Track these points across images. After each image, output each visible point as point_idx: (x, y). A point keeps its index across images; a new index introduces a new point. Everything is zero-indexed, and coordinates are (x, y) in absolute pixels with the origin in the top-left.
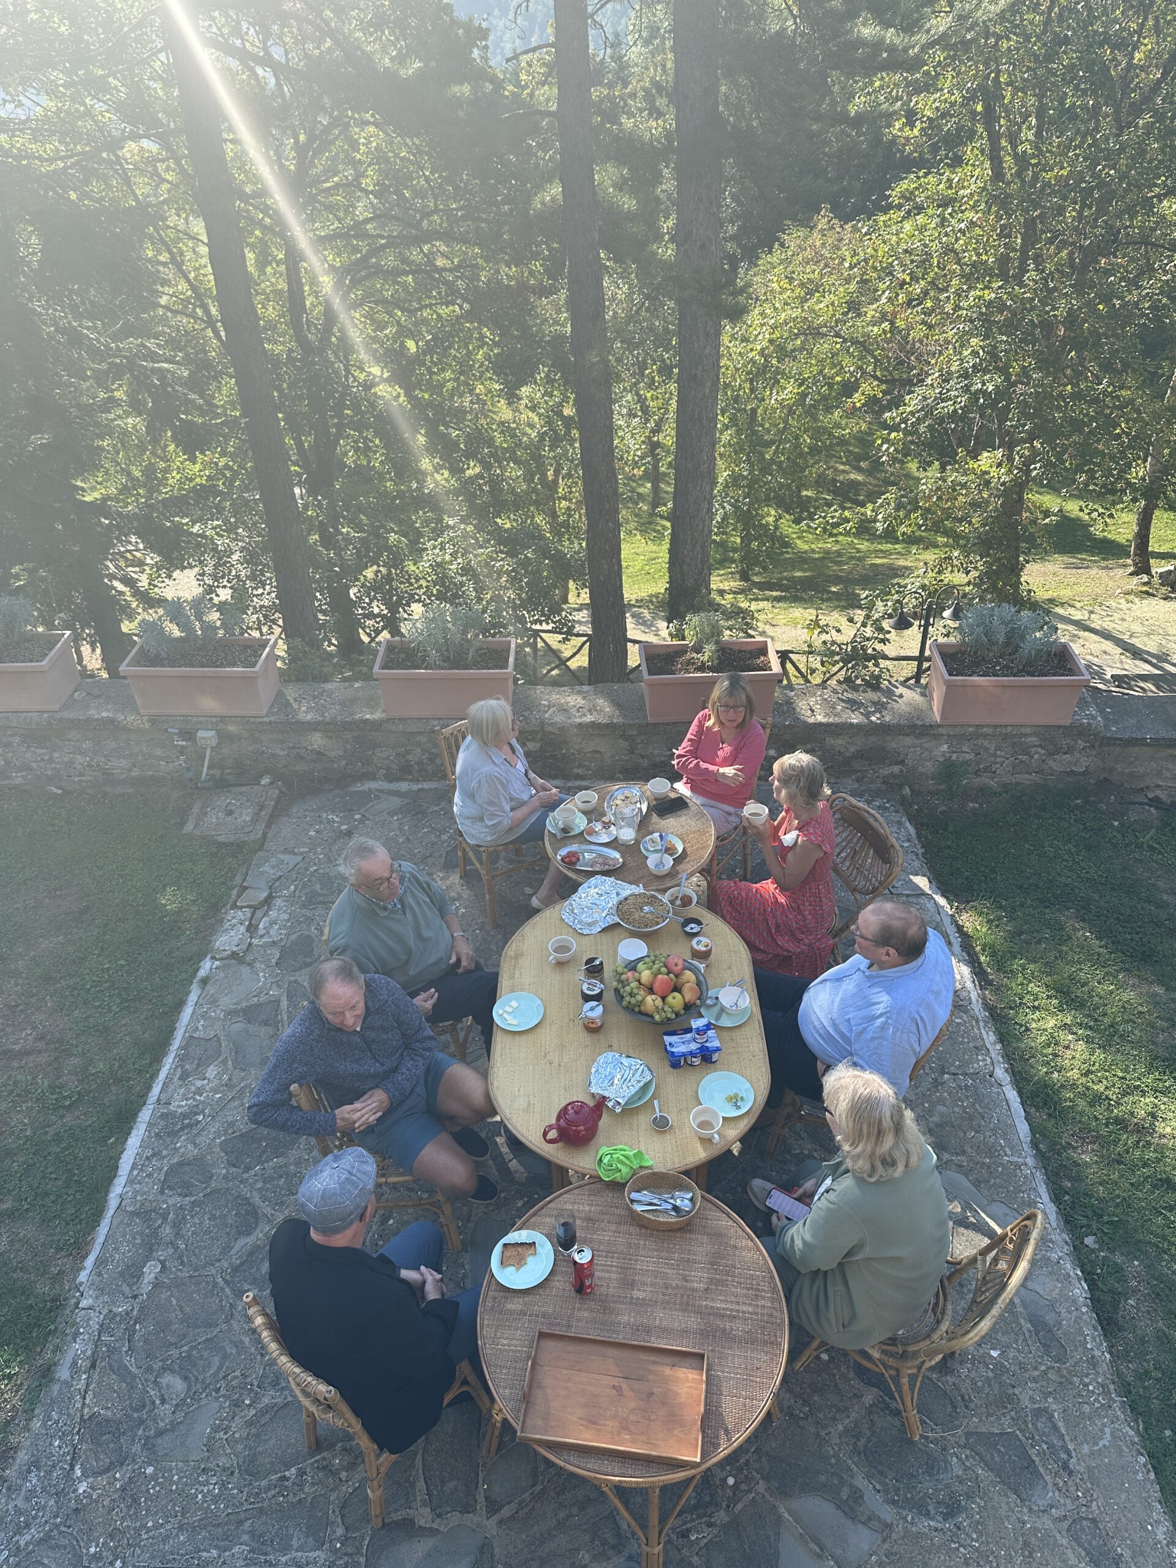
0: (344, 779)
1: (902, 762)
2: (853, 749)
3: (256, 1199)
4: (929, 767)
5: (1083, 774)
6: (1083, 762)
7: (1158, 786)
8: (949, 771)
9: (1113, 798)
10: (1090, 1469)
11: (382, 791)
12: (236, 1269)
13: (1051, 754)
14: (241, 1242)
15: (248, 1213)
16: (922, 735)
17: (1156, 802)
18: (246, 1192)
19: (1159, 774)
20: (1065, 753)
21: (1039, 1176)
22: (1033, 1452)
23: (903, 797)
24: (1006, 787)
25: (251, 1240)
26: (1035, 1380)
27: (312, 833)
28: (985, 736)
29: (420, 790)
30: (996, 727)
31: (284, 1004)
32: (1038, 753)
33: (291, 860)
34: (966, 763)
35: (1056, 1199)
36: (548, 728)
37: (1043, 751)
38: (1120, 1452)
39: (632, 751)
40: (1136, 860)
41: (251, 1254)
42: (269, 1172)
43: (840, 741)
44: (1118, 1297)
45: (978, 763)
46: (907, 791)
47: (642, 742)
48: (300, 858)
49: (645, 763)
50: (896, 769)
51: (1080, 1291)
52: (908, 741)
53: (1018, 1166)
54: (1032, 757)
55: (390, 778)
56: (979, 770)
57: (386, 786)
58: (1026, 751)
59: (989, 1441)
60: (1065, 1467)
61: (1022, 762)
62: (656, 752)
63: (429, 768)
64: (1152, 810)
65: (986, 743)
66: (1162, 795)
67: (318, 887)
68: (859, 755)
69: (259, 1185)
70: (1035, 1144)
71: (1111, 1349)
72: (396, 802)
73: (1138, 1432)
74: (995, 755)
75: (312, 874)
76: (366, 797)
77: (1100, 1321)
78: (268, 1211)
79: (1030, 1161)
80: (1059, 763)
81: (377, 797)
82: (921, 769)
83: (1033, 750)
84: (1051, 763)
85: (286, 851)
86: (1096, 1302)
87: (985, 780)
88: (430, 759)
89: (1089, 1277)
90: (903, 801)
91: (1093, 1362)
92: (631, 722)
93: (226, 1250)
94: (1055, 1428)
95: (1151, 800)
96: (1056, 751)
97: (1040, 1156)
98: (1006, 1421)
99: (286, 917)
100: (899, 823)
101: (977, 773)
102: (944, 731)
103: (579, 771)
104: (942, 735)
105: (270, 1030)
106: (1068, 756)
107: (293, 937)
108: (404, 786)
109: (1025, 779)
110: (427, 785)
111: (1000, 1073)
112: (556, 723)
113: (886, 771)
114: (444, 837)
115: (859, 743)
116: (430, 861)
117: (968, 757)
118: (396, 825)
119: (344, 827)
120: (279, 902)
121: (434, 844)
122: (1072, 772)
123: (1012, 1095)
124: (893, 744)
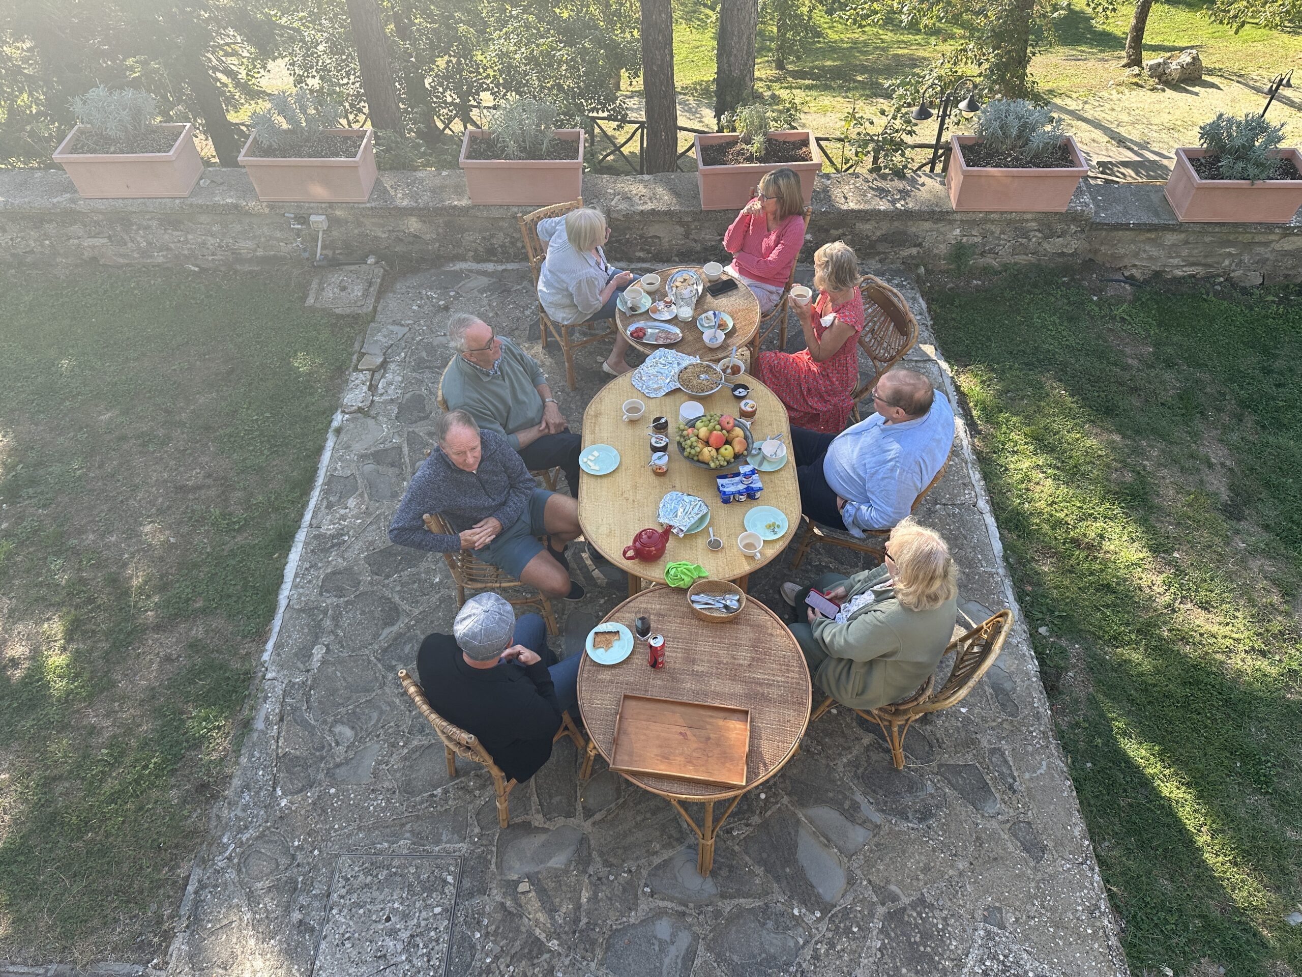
0: (438, 260)
1: (920, 245)
2: (878, 234)
3: (397, 599)
4: (942, 249)
5: (1072, 255)
6: (1072, 244)
7: (1135, 266)
8: (959, 252)
9: (1094, 276)
10: (1029, 789)
11: (471, 271)
12: (385, 651)
13: (1046, 238)
14: (386, 631)
15: (391, 609)
16: (939, 220)
17: (1131, 280)
18: (388, 594)
19: (1136, 255)
20: (1058, 237)
21: (1008, 582)
22: (988, 778)
23: (918, 276)
24: (1006, 267)
25: (395, 628)
26: (993, 729)
27: (415, 308)
28: (993, 222)
29: (504, 270)
30: (1002, 213)
31: (406, 450)
32: (1036, 237)
33: (400, 331)
34: (974, 245)
35: (1020, 599)
36: (614, 215)
37: (1040, 235)
38: (1052, 778)
39: (687, 236)
40: (1110, 330)
41: (396, 639)
42: (405, 579)
43: (868, 226)
44: (1060, 671)
45: (984, 245)
46: (922, 270)
47: (696, 228)
48: (406, 329)
49: (698, 247)
50: (914, 251)
51: (1033, 666)
52: (927, 225)
53: (991, 575)
54: (1030, 240)
55: (478, 259)
56: (984, 252)
57: (475, 266)
58: (1026, 235)
59: (956, 770)
60: (1011, 787)
61: (1022, 244)
62: (708, 237)
63: (511, 251)
64: (1127, 287)
65: (993, 228)
66: (1136, 273)
67: (424, 354)
68: (884, 239)
69: (398, 588)
70: (1005, 558)
71: (1052, 706)
72: (484, 281)
73: (1067, 764)
74: (999, 238)
75: (418, 343)
76: (458, 276)
77: (1045, 688)
78: (407, 608)
79: (1001, 571)
80: (1052, 246)
81: (467, 276)
82: (936, 251)
83: (1032, 234)
84: (1046, 245)
85: (394, 323)
86: (1043, 674)
87: (989, 260)
88: (513, 244)
89: (1040, 657)
90: (919, 281)
91: (1037, 716)
92: (687, 209)
93: (376, 636)
94: (1006, 762)
95: (1127, 278)
96: (1051, 234)
97: (1010, 567)
98: (969, 757)
99: (400, 379)
100: (914, 299)
101: (982, 254)
102: (958, 217)
103: (641, 254)
104: (956, 220)
105: (397, 471)
106: (1061, 239)
107: (408, 396)
108: (490, 267)
109: (1022, 259)
110: (510, 266)
111: (983, 504)
112: (621, 210)
113: (905, 253)
114: (528, 313)
115: (885, 227)
116: (516, 333)
117: (976, 240)
118: (485, 302)
119: (442, 303)
120: (392, 366)
121: (518, 319)
122: (1063, 253)
123: (990, 520)
124: (914, 228)
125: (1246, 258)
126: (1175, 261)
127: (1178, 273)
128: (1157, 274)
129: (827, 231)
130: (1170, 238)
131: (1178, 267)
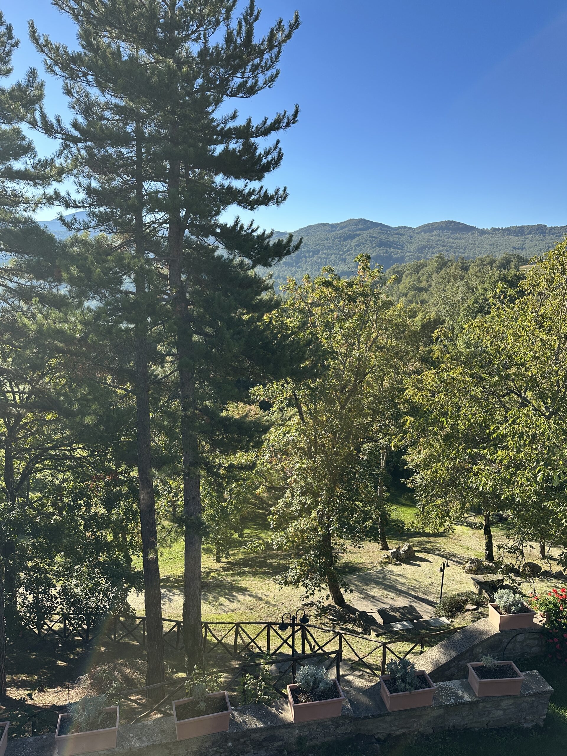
1: (282, 740)
2: (262, 738)
4: (293, 740)
5: (350, 733)
6: (348, 728)
7: (378, 733)
8: (300, 740)
9: (362, 741)
13: (337, 727)
16: (288, 728)
17: (378, 740)
19: (377, 728)
20: (342, 726)
24: (323, 744)
28: (312, 725)
30: (315, 720)
32: (332, 728)
34: (307, 736)
36: (133, 750)
37: (334, 727)
39: (170, 754)
43: (257, 735)
45: (311, 735)
46: (286, 752)
50: (280, 743)
52: (283, 730)
54: (330, 730)
58: (327, 728)
61: (327, 732)
64: (377, 745)
65: (312, 727)
66: (380, 736)
68: (265, 740)
74: (316, 731)
80: (340, 731)
82: (290, 742)
83: (330, 727)
84: (337, 731)
87: (315, 742)
92: (170, 741)
96: (338, 726)
101: (311, 739)
102: (296, 725)
104: (295, 727)
109: (329, 739)
112: (136, 747)
113: (276, 744)
115: (264, 735)
117: (307, 733)
122: (346, 733)
124: (278, 733)
125: (422, 722)
126: (394, 728)
127: (398, 733)
128: (389, 735)
129: (238, 740)
130: (388, 719)
131: (396, 730)
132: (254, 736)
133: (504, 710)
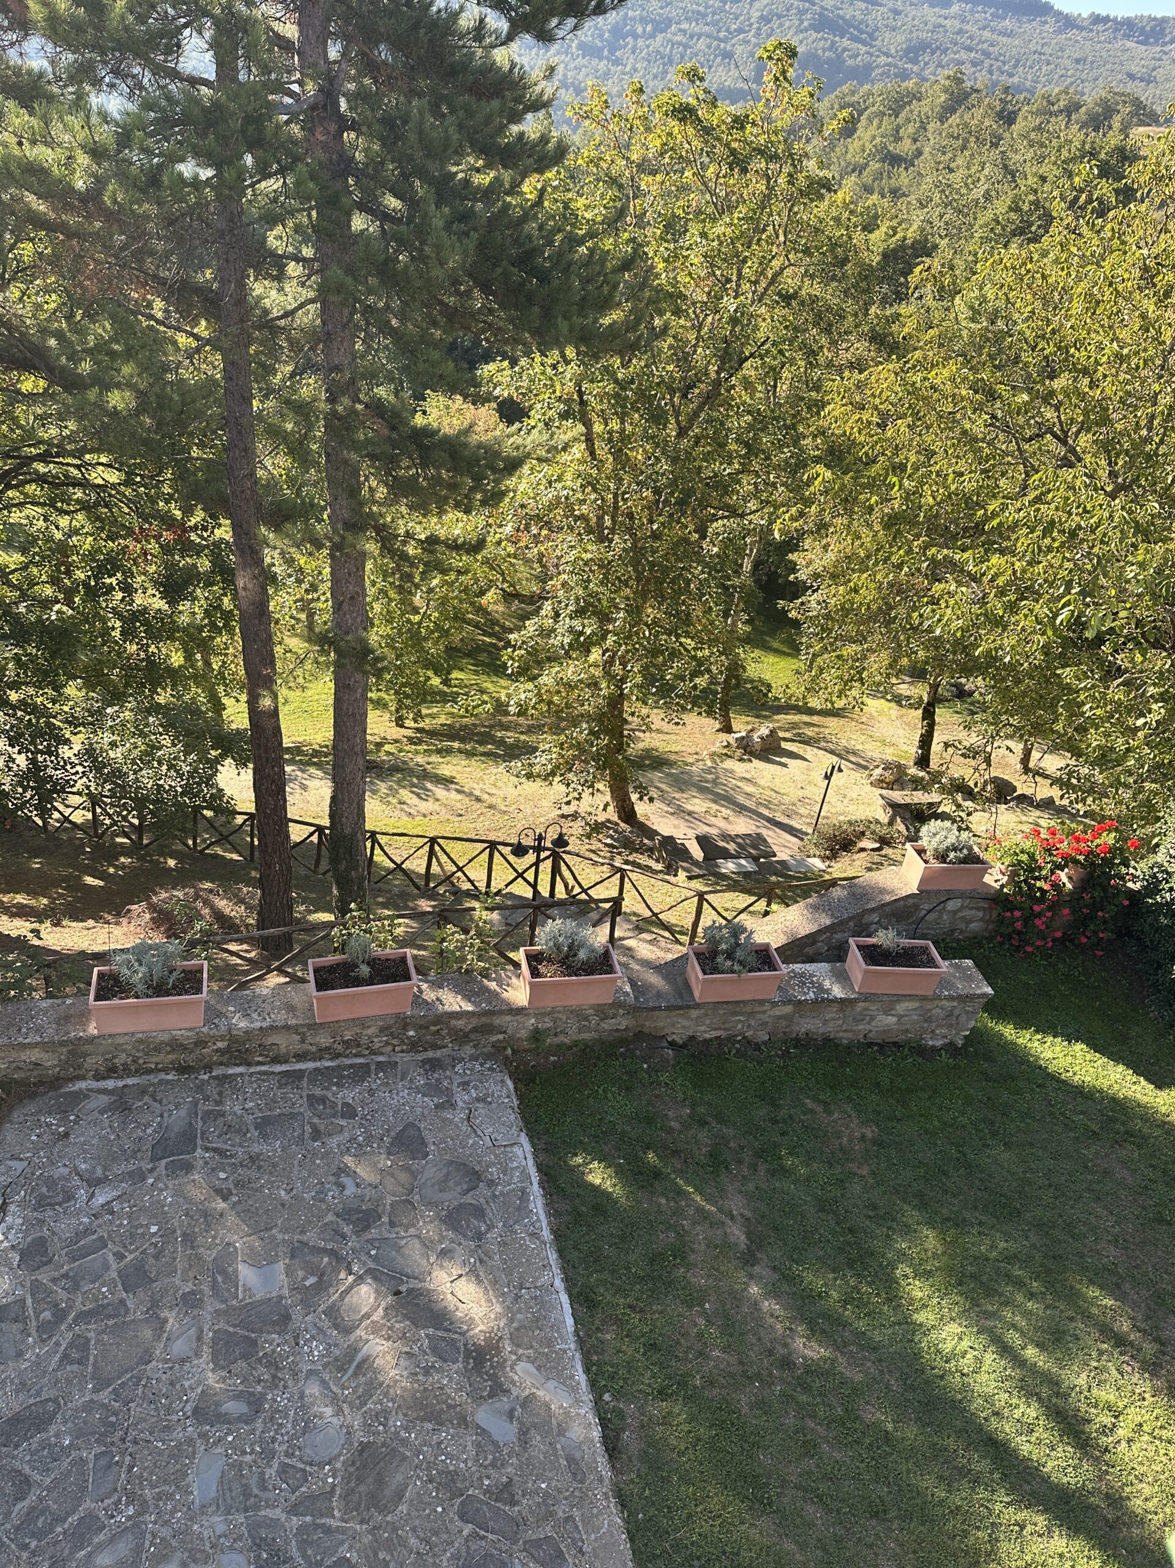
0: (55, 1083)
1: (505, 1032)
2: (469, 1028)
4: (523, 1034)
5: (624, 1031)
6: (623, 1022)
7: (674, 1034)
8: (537, 1035)
9: (644, 1045)
10: (594, 1549)
11: (91, 1090)
13: (602, 1020)
16: (516, 1015)
17: (672, 1044)
19: (673, 1025)
20: (612, 1019)
21: (578, 1356)
22: (562, 1546)
23: (506, 1057)
24: (576, 1043)
26: (566, 1499)
27: (34, 1138)
28: (560, 1013)
30: (565, 1007)
31: (29, 1302)
32: (594, 1020)
33: (19, 1166)
34: (549, 1029)
35: (587, 1371)
36: (234, 1032)
37: (598, 1018)
38: (612, 1535)
39: (303, 1041)
40: (657, 1096)
42: (34, 1446)
43: (460, 1023)
44: (619, 1431)
45: (556, 1028)
46: (509, 1051)
48: (26, 1163)
49: (314, 1049)
50: (501, 1037)
51: (596, 1433)
52: (508, 1018)
53: (565, 1351)
54: (591, 1022)
55: (98, 1077)
56: (557, 1033)
57: (94, 1085)
58: (586, 1019)
59: (537, 1543)
60: (581, 1551)
61: (585, 1026)
64: (670, 1051)
65: (560, 1016)
66: (676, 1039)
67: (44, 1190)
68: (475, 1030)
70: (576, 1333)
71: (613, 1467)
73: (623, 1519)
74: (566, 1023)
76: (79, 1097)
77: (607, 1450)
79: (573, 1346)
80: (607, 1025)
81: (87, 1097)
82: (518, 1036)
83: (591, 1018)
84: (603, 1025)
86: (605, 1437)
87: (561, 1038)
89: (604, 1423)
90: (507, 1062)
91: (601, 1480)
92: (301, 1021)
94: (577, 1527)
95: (669, 1043)
96: (605, 1017)
97: (581, 1342)
98: (548, 1528)
100: (503, 1081)
101: (556, 1035)
102: (531, 1012)
103: (260, 1059)
104: (529, 1014)
105: (20, 1326)
106: (614, 1020)
107: (29, 1239)
108: (110, 1084)
109: (586, 1036)
110: (130, 1081)
111: (559, 1284)
112: (239, 1027)
113: (494, 1038)
114: (149, 1131)
115: (474, 1022)
116: (139, 1155)
117: (549, 1025)
118: (106, 1123)
119: (61, 1129)
120: (12, 1208)
121: (141, 1139)
122: (617, 1029)
123: (564, 1298)
124: (497, 1021)
125: (752, 1023)
126: (703, 1028)
127: (707, 1036)
128: (692, 1038)
129: (427, 1028)
130: (694, 1013)
131: (705, 1032)
132: (454, 1022)
133: (900, 1017)
